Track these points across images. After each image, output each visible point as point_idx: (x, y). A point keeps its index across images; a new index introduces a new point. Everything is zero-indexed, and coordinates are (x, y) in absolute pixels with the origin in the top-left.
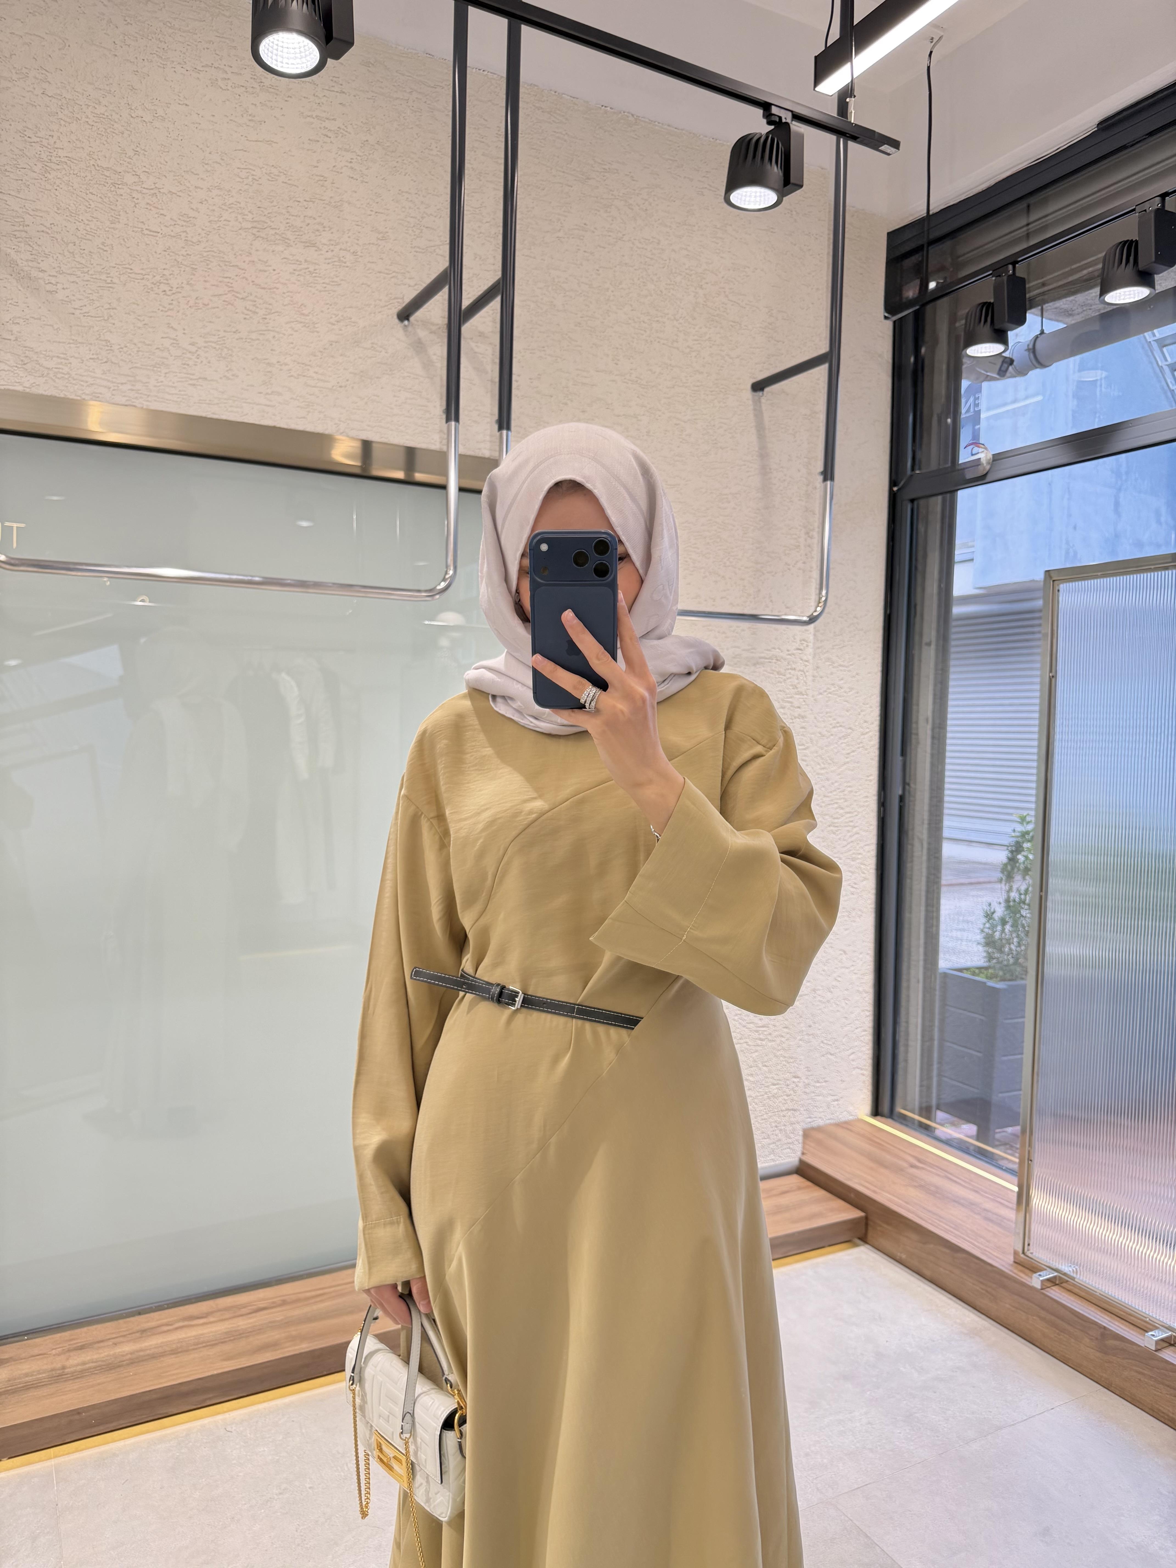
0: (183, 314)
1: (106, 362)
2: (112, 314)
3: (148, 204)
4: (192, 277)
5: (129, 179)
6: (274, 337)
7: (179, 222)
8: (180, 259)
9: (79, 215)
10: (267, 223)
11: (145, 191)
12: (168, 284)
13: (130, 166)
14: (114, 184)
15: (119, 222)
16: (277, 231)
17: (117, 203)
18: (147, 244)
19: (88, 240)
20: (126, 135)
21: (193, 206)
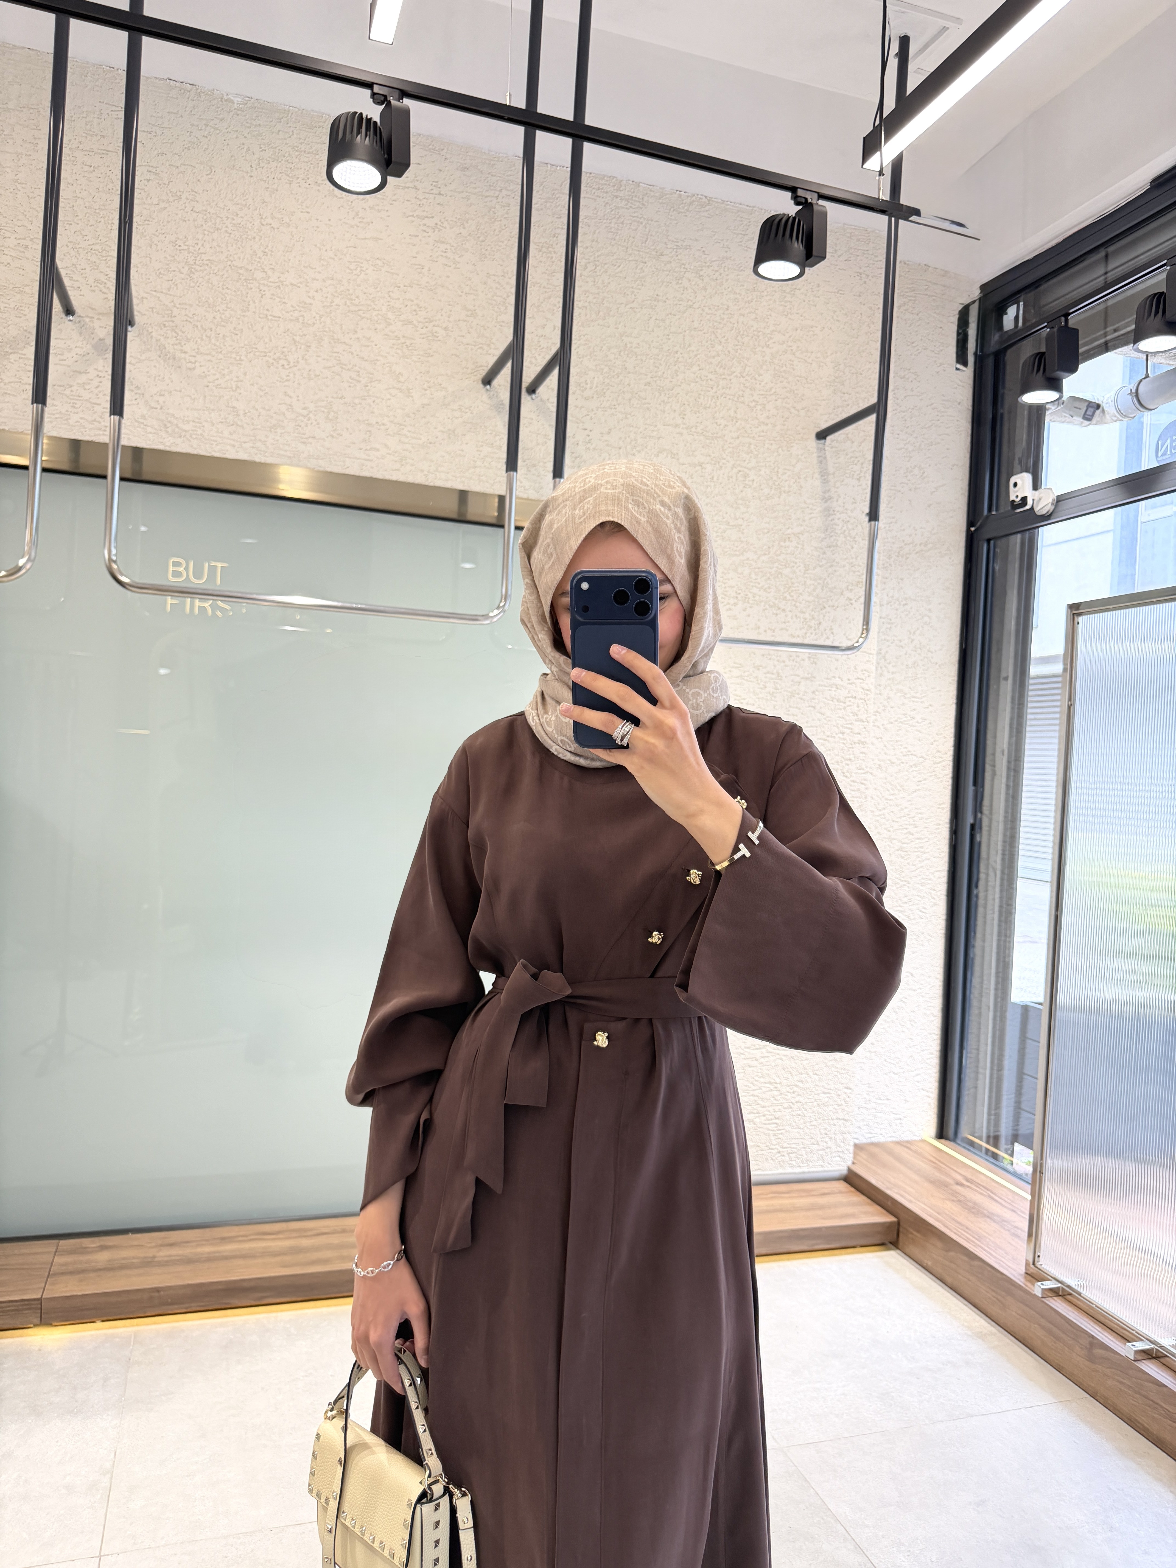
0: (299, 384)
1: (232, 425)
3: (273, 294)
5: (259, 275)
6: (374, 401)
7: (297, 308)
8: (297, 338)
9: (216, 306)
10: (371, 306)
11: (270, 284)
12: (286, 360)
13: (259, 265)
14: (246, 280)
15: (248, 311)
16: (380, 312)
17: (249, 296)
18: (270, 328)
19: (224, 326)
20: (257, 239)
21: (310, 294)
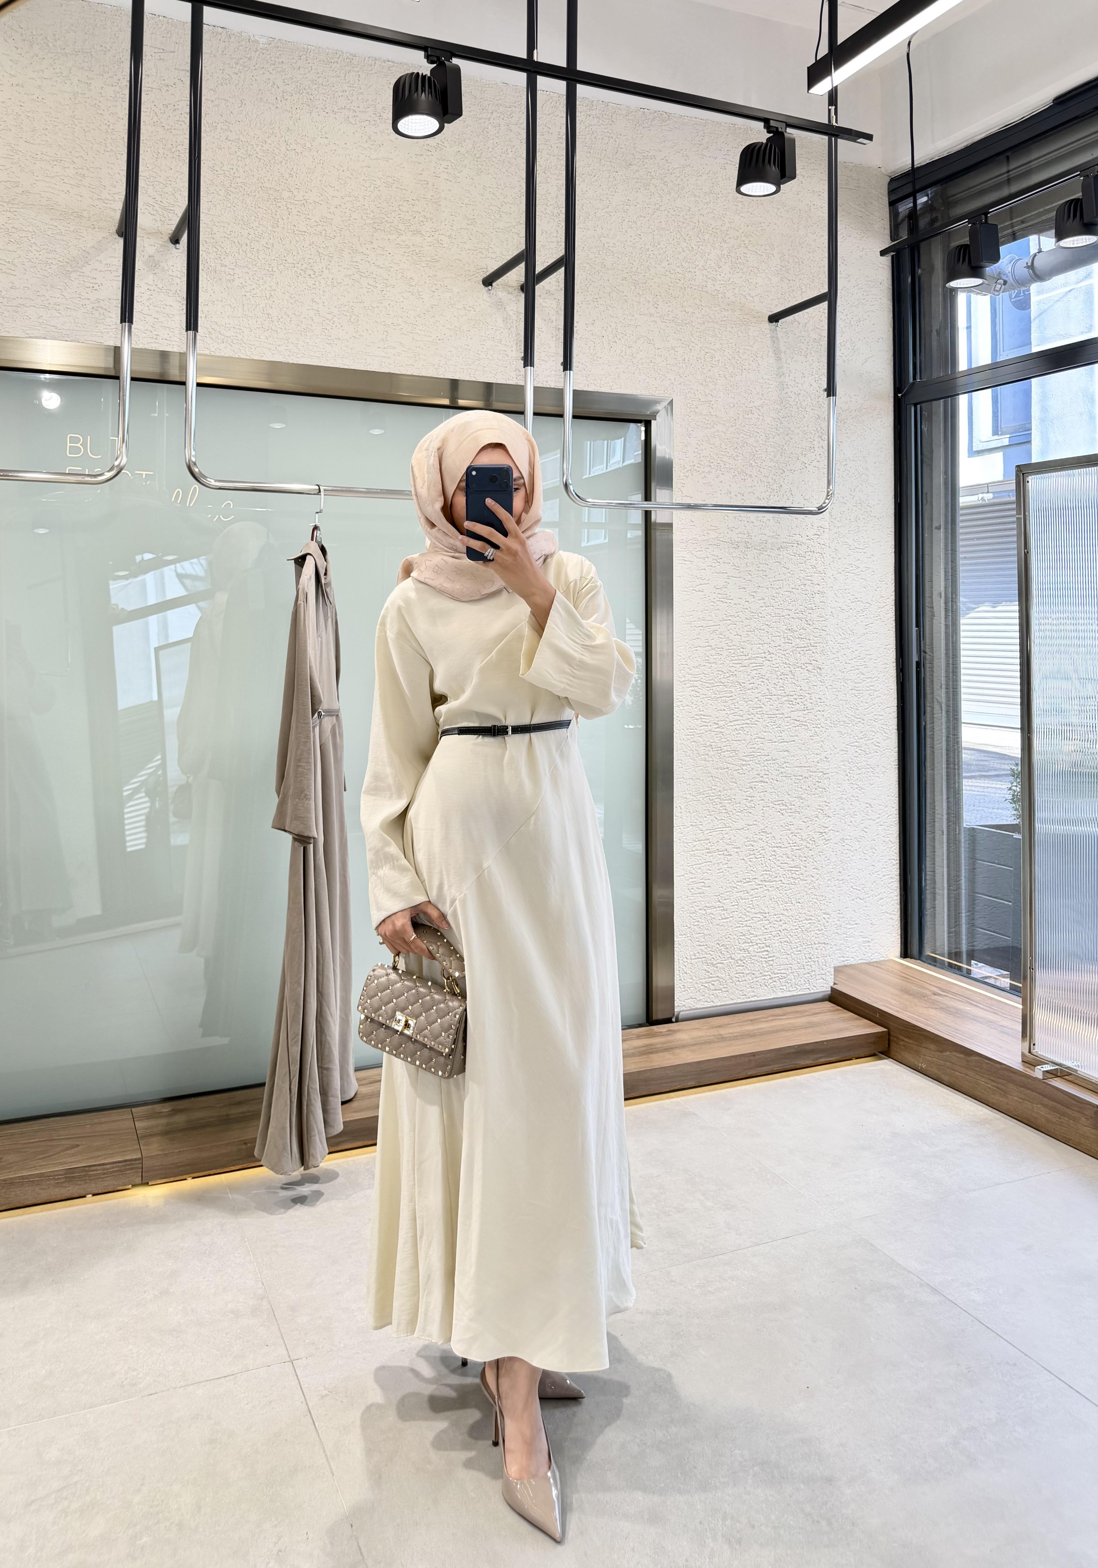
0: (324, 291)
2: (272, 294)
3: (298, 211)
4: (329, 263)
5: (286, 194)
7: (320, 223)
8: (321, 250)
11: (296, 202)
12: (312, 269)
13: (286, 186)
15: (278, 227)
18: (297, 241)
20: (283, 163)
21: (330, 211)
